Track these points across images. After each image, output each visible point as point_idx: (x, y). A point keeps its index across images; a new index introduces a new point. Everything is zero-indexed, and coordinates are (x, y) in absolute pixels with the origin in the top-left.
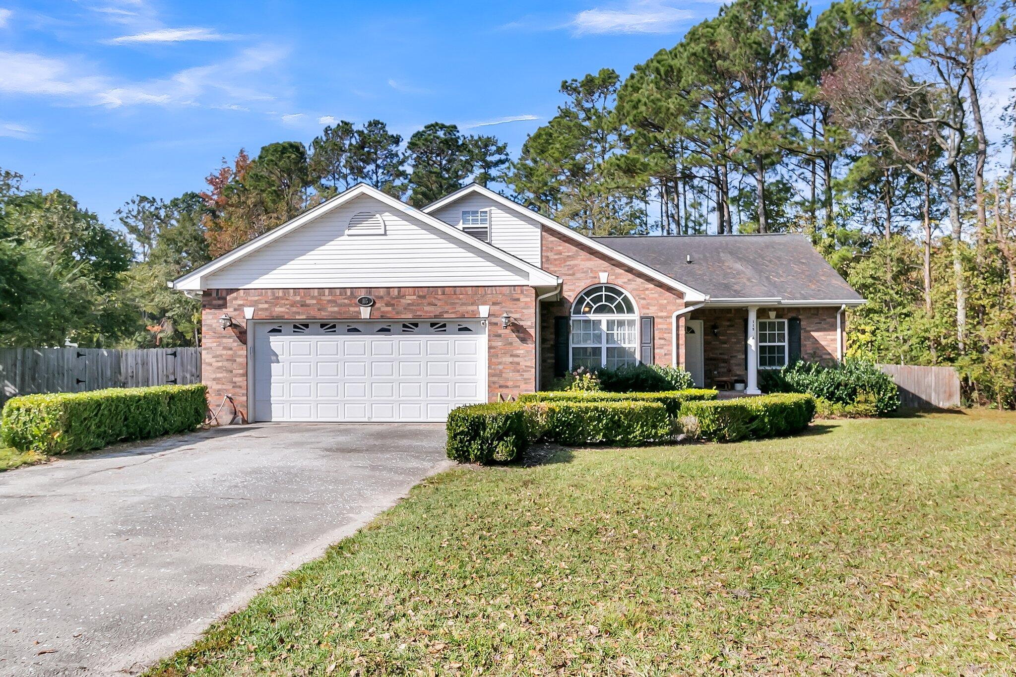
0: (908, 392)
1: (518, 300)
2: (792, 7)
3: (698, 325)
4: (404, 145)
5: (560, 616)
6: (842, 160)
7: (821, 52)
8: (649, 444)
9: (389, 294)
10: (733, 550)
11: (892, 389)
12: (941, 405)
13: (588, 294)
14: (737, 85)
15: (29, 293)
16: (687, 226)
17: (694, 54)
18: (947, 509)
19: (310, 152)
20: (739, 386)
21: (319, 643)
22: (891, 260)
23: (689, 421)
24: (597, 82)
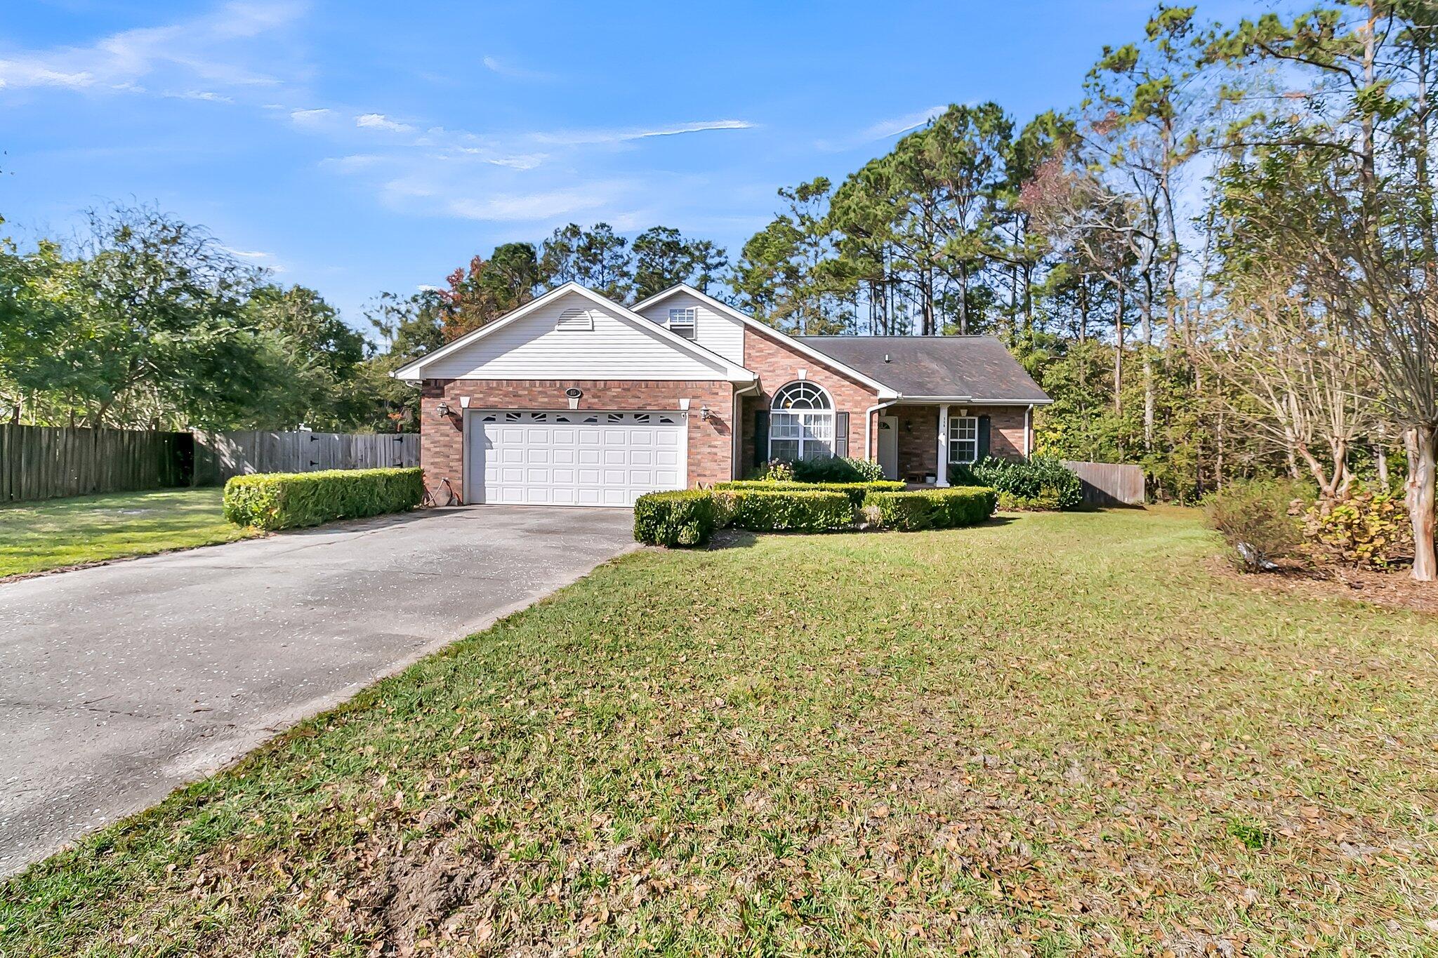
0: (1095, 488)
1: (717, 394)
2: (998, 119)
3: (893, 421)
4: (628, 247)
5: (693, 688)
6: (1043, 267)
7: (1024, 163)
8: (833, 532)
9: (595, 386)
10: (878, 631)
11: (1075, 484)
12: (1126, 501)
13: (787, 390)
14: (944, 193)
15: (265, 380)
16: (893, 328)
17: (902, 163)
18: (1095, 598)
19: (540, 254)
20: (930, 479)
21: (456, 707)
22: (1085, 363)
23: (872, 511)
24: (811, 189)
